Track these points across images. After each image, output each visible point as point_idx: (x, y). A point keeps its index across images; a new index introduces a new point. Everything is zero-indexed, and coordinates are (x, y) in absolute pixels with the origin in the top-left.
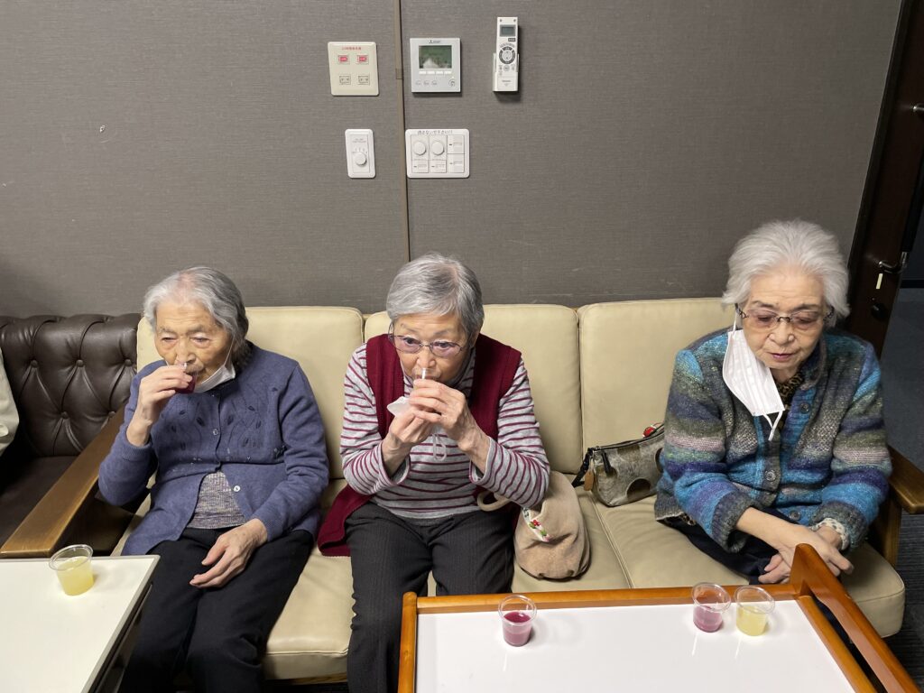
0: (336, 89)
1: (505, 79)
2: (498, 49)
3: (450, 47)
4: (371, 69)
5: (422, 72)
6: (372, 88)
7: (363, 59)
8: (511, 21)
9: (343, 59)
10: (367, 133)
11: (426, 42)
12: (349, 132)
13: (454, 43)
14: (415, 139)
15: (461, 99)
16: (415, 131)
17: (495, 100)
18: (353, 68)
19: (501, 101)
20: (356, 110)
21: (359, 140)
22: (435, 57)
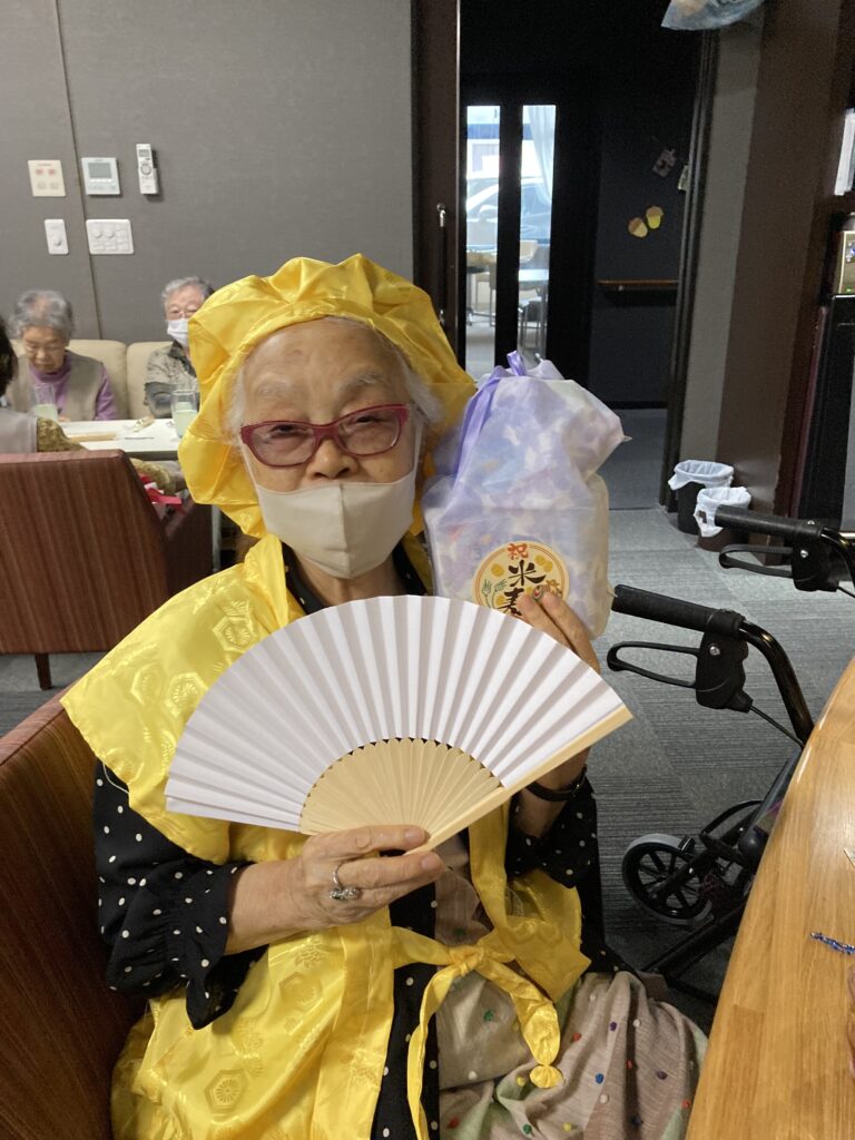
0: (37, 192)
1: (148, 185)
2: (140, 165)
3: (108, 165)
4: (59, 178)
5: (93, 180)
6: (61, 192)
7: (52, 172)
8: (146, 147)
9: (39, 172)
10: (60, 222)
11: (94, 161)
12: (48, 222)
13: (112, 161)
14: (93, 226)
15: (123, 199)
16: (92, 221)
17: (145, 199)
18: (46, 178)
19: (149, 200)
20: (51, 207)
21: (55, 228)
22: (101, 172)
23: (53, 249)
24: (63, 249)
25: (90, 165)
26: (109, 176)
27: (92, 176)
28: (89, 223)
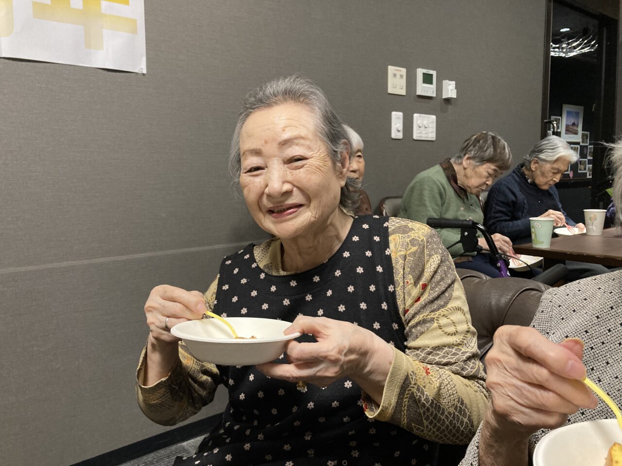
0: (390, 90)
1: (450, 92)
3: (432, 75)
4: (403, 82)
5: (423, 85)
6: (404, 92)
7: (401, 76)
9: (394, 75)
10: (400, 114)
11: (425, 71)
12: (394, 113)
13: (434, 73)
14: (419, 119)
16: (418, 115)
18: (397, 80)
19: (445, 103)
20: (397, 102)
21: (398, 118)
22: (427, 79)
23: (394, 135)
24: (400, 136)
25: (423, 74)
26: (431, 82)
27: (424, 82)
28: (416, 115)
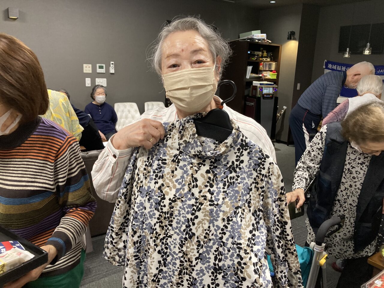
0: (85, 72)
1: (112, 71)
2: (111, 67)
3: (103, 66)
4: (91, 69)
6: (91, 72)
7: (89, 67)
8: (113, 62)
9: (86, 67)
10: (90, 79)
11: (100, 65)
12: (87, 79)
13: (104, 65)
15: (105, 74)
17: (110, 74)
18: (88, 68)
19: (112, 74)
20: (88, 75)
22: (101, 67)
23: (87, 85)
24: (90, 85)
25: (99, 66)
26: (103, 68)
27: (99, 68)
28: (97, 79)
